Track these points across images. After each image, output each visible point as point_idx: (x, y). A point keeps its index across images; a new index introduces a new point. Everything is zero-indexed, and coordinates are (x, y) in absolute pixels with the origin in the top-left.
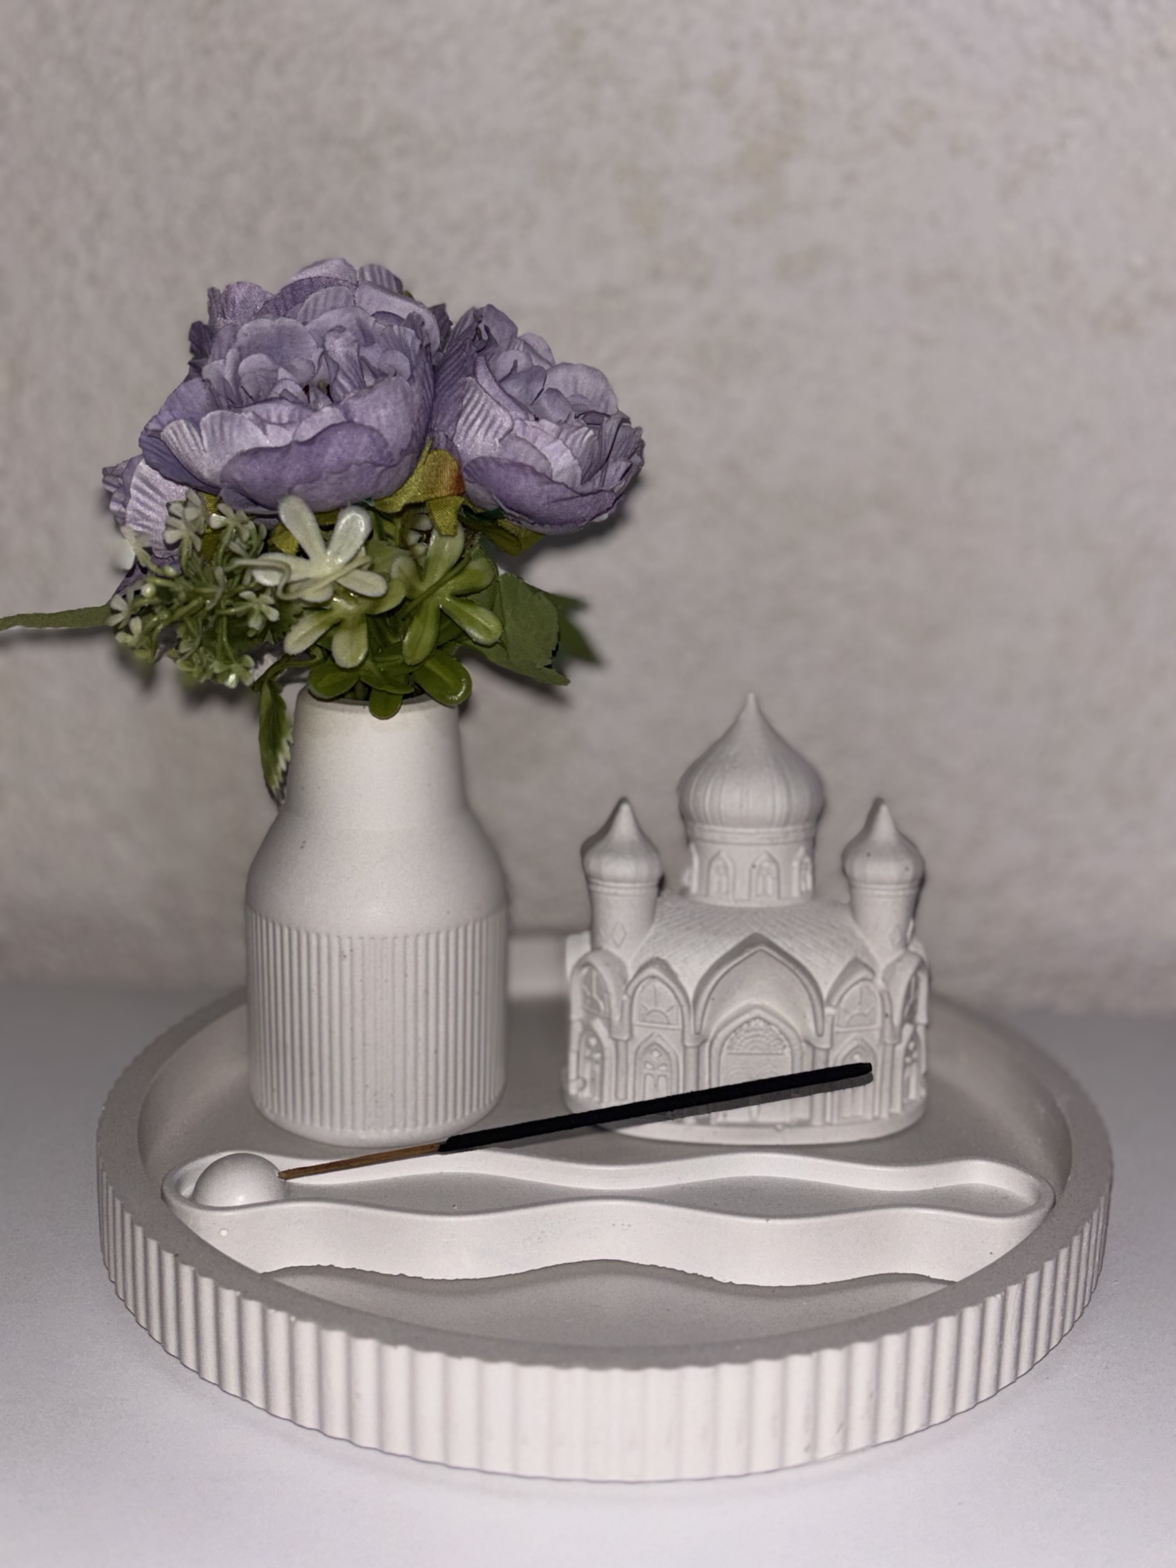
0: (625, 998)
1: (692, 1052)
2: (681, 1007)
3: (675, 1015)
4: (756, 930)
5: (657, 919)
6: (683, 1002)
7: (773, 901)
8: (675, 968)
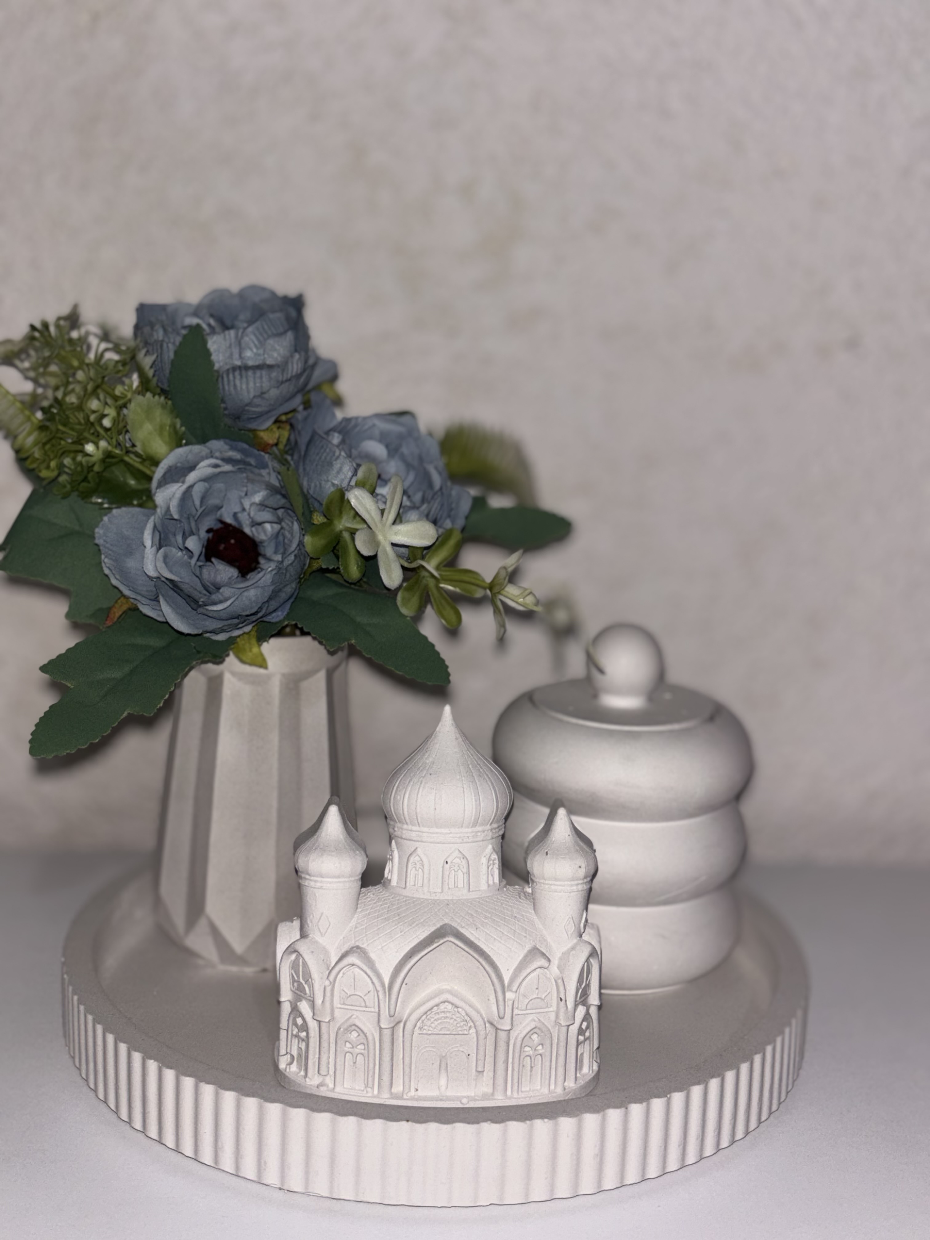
0: (327, 983)
1: (387, 1033)
2: (377, 992)
3: (371, 1000)
4: (446, 921)
5: (359, 910)
6: (379, 988)
7: (463, 894)
8: (373, 956)
